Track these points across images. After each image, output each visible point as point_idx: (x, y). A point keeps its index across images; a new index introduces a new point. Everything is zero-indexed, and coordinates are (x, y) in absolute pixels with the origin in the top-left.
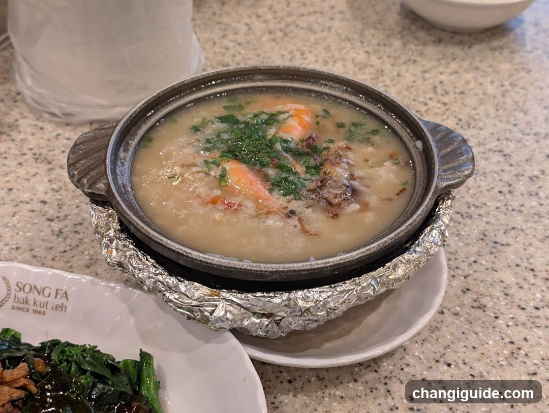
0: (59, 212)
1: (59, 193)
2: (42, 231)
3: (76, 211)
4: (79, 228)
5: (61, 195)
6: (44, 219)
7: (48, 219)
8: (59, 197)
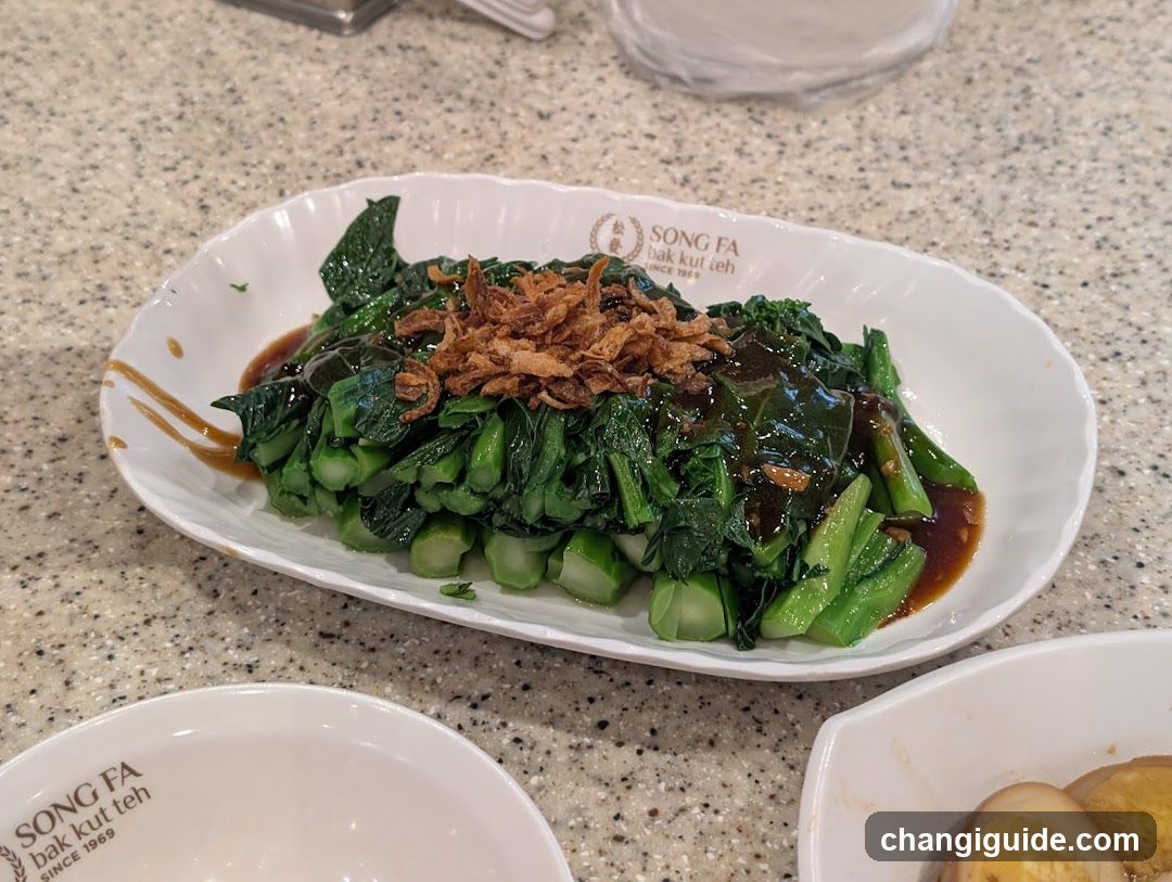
0: (677, 151)
1: (674, 124)
2: (655, 177)
3: (706, 150)
4: (715, 175)
5: (677, 126)
6: (656, 160)
7: (663, 161)
8: (674, 130)
